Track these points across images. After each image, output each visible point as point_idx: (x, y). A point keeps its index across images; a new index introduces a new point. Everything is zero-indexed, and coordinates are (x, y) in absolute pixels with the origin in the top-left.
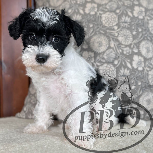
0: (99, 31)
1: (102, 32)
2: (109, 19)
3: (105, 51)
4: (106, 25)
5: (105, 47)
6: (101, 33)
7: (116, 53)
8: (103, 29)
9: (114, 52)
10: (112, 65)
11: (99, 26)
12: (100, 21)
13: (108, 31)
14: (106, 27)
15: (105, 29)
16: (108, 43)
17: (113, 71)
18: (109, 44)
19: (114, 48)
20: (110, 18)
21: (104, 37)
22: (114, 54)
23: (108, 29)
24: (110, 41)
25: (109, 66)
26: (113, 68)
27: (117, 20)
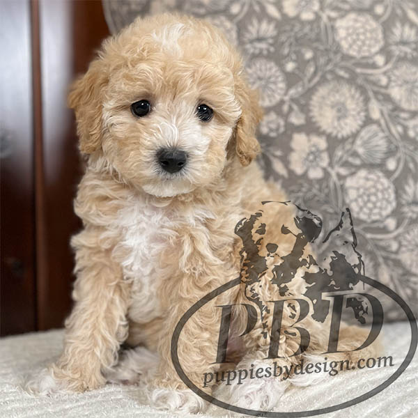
0: (332, 72)
1: (342, 73)
2: (358, 35)
3: (358, 132)
4: (352, 53)
5: (356, 120)
6: (339, 78)
7: (387, 137)
8: (343, 64)
9: (381, 135)
10: (380, 174)
11: (332, 56)
12: (334, 40)
13: (359, 70)
14: (352, 58)
15: (349, 64)
16: (364, 108)
17: (385, 192)
18: (367, 110)
19: (382, 122)
20: (362, 30)
21: (350, 91)
22: (384, 140)
23: (358, 64)
24: (367, 100)
25: (372, 176)
26: (385, 182)
27: (380, 36)
